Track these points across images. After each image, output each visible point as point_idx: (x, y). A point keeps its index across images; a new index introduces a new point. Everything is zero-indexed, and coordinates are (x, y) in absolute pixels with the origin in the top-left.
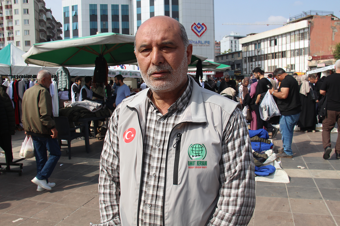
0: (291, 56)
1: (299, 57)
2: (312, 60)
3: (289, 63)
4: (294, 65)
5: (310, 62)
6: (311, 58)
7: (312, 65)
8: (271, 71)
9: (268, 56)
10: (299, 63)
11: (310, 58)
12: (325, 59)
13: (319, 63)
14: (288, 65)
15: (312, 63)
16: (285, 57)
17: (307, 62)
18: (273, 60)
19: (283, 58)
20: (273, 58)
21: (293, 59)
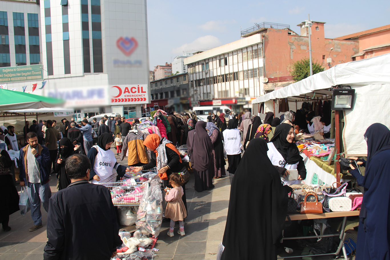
0: (244, 78)
1: (254, 79)
2: (268, 82)
3: (242, 87)
4: (248, 89)
5: (266, 85)
7: (268, 89)
8: (222, 96)
9: (218, 79)
10: (254, 87)
11: (265, 80)
12: (283, 81)
13: (277, 86)
14: (241, 89)
15: (268, 86)
16: (237, 79)
17: (262, 85)
18: (223, 84)
19: (235, 81)
20: (223, 82)
21: (246, 81)
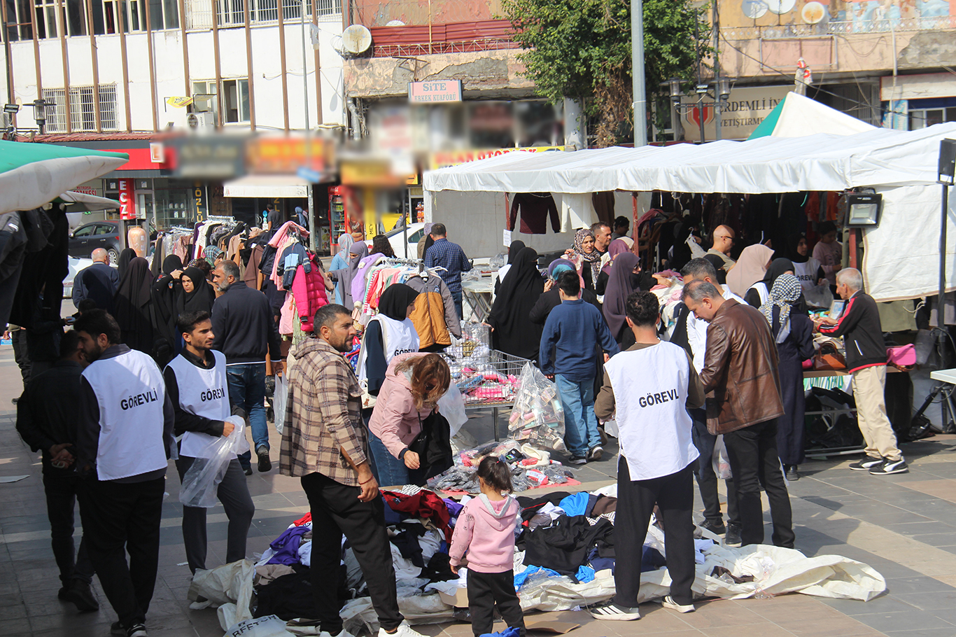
0: (217, 19)
1: (282, 26)
2: (369, 54)
3: (203, 71)
4: (247, 87)
5: (362, 66)
6: (365, 45)
7: (373, 89)
8: (70, 126)
9: (40, 11)
10: (284, 73)
11: (356, 37)
12: (458, 48)
13: (421, 76)
14: (201, 86)
15: (371, 75)
16: (173, 23)
17: (335, 68)
18: (79, 45)
19: (159, 35)
20: (77, 30)
21: (233, 39)
